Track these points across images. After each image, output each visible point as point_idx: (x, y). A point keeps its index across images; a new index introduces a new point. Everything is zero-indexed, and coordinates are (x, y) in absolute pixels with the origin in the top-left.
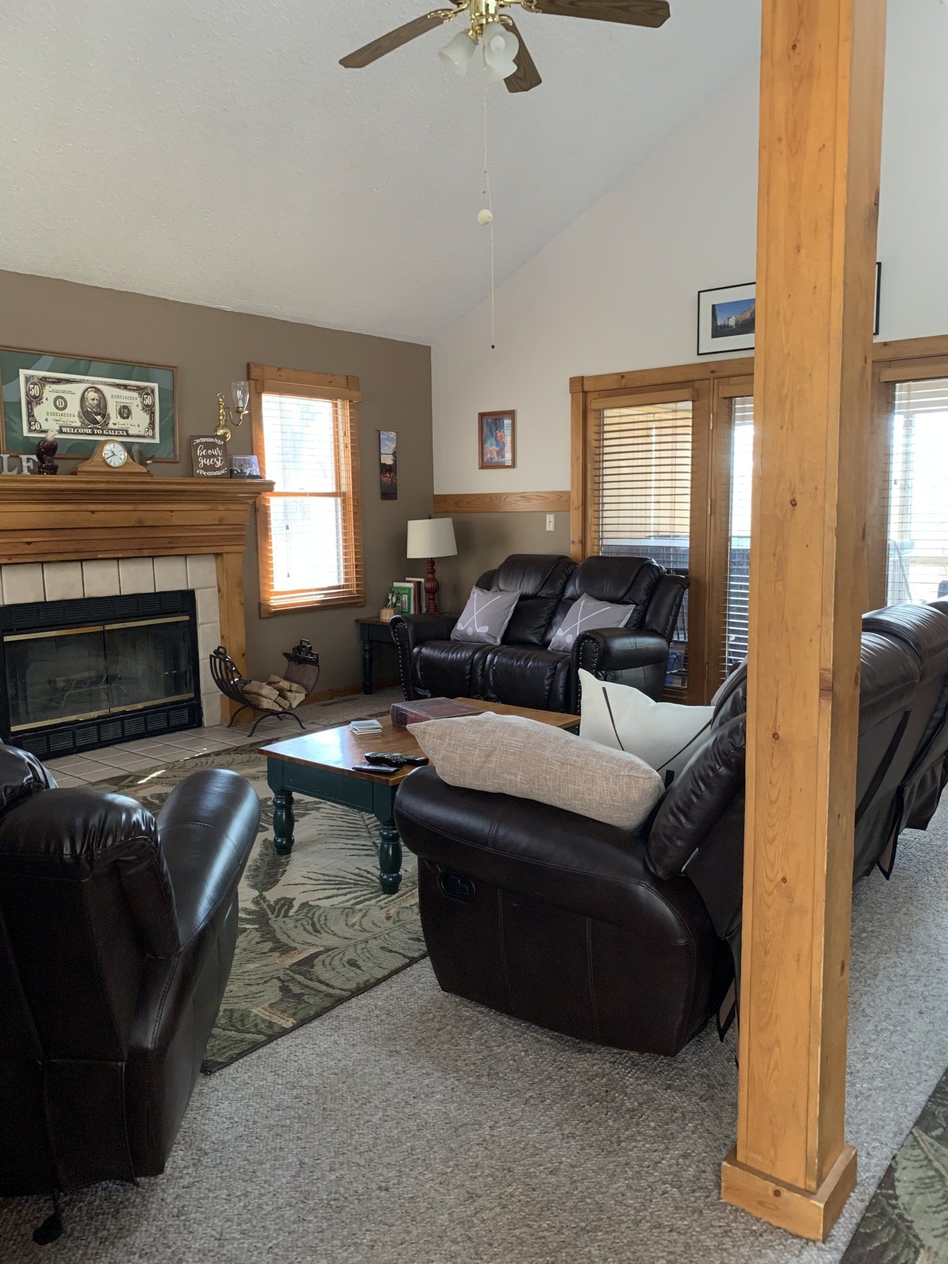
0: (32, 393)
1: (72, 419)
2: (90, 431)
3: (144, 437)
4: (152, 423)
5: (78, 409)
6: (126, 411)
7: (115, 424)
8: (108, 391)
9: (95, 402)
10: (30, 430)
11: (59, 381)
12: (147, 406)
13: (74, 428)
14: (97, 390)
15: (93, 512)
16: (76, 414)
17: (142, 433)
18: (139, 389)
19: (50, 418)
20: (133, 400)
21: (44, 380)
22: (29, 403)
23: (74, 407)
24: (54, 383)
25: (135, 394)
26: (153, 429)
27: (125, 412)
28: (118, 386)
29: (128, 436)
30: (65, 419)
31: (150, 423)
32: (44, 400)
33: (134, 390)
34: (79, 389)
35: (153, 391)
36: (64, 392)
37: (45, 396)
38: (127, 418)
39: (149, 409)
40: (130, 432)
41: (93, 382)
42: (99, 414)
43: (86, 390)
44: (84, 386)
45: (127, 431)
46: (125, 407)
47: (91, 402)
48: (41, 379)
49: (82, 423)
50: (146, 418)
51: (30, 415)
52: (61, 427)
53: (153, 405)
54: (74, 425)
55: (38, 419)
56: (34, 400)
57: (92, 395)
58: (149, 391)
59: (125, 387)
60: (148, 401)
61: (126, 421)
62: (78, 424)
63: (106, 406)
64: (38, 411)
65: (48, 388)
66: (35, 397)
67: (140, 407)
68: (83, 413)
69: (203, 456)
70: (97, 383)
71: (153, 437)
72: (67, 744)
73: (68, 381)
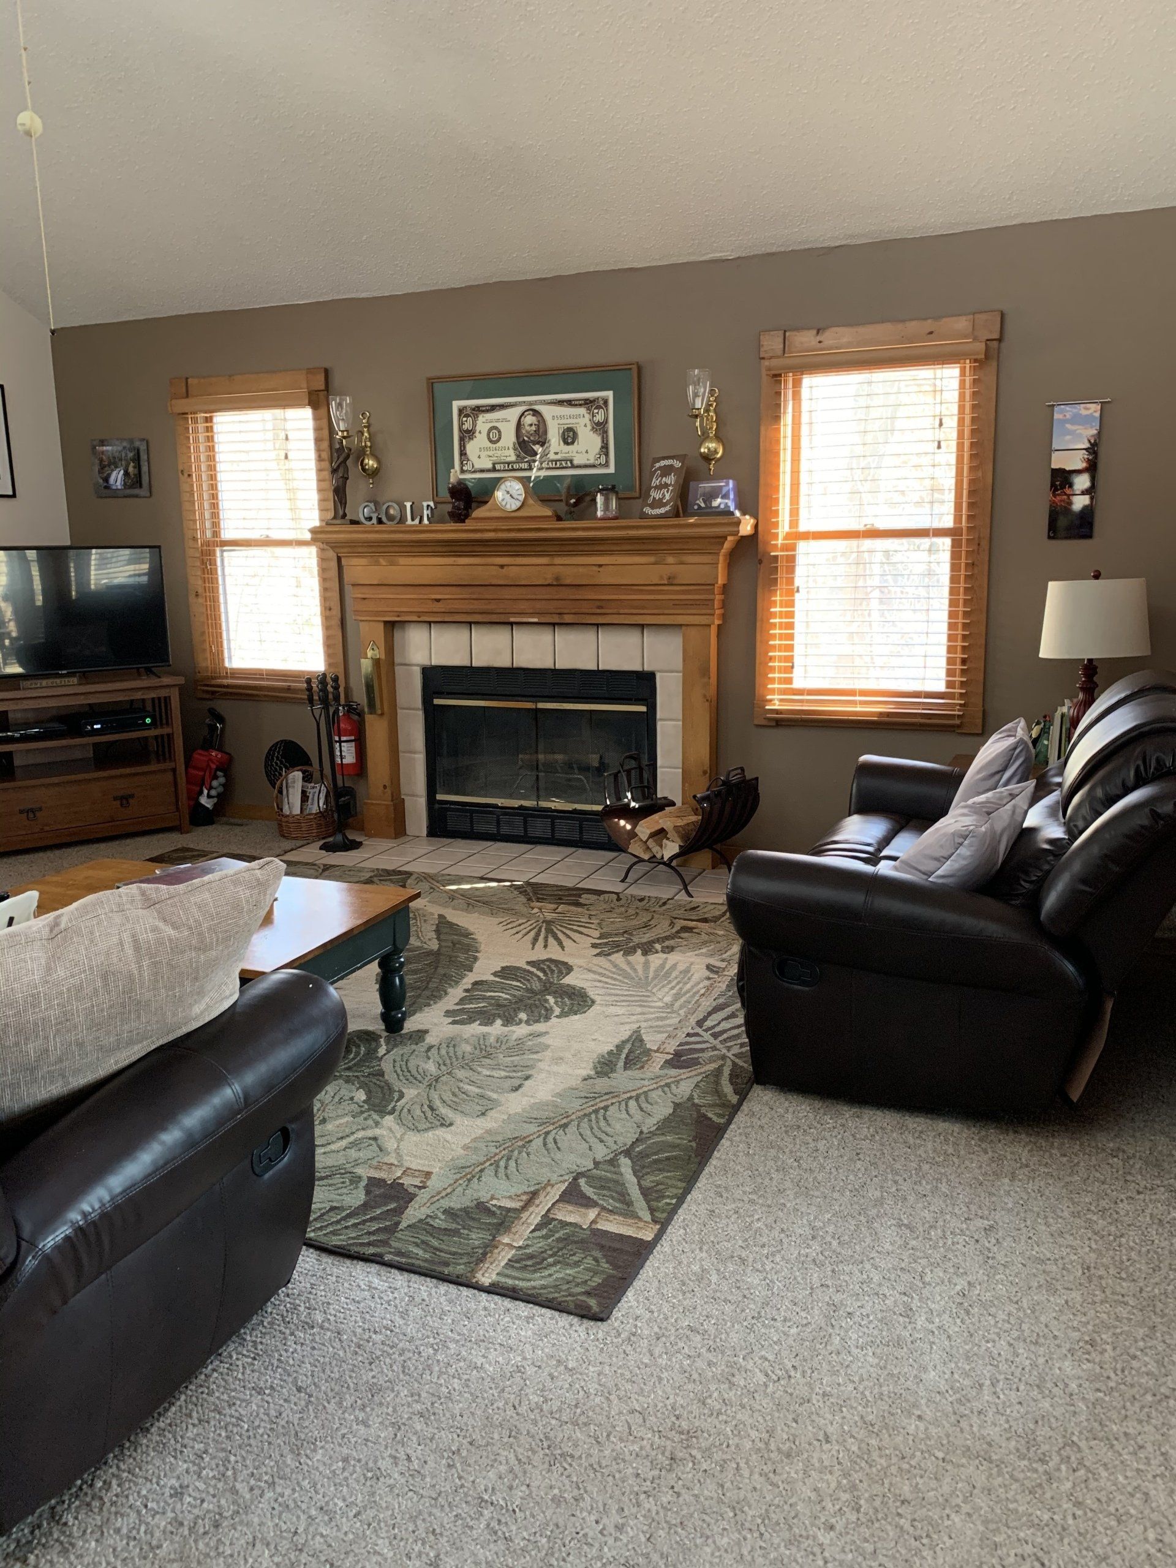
0: (465, 427)
1: (507, 453)
2: (526, 466)
3: (593, 466)
4: (605, 447)
5: (513, 439)
6: (571, 434)
7: (556, 453)
8: (547, 411)
9: (534, 428)
10: (462, 471)
11: (493, 408)
12: (598, 424)
13: (509, 463)
14: (536, 413)
15: (502, 566)
16: (511, 446)
17: (592, 461)
18: (588, 403)
19: (483, 454)
20: (580, 418)
21: (478, 410)
22: (462, 440)
23: (509, 437)
24: (487, 411)
25: (582, 411)
26: (607, 455)
27: (569, 436)
28: (560, 403)
29: (573, 466)
30: (499, 453)
31: (602, 447)
32: (477, 434)
33: (580, 405)
34: (513, 414)
35: (606, 402)
36: (498, 421)
37: (478, 428)
38: (573, 443)
39: (600, 428)
40: (576, 462)
41: (531, 403)
42: (538, 443)
43: (523, 414)
44: (520, 410)
45: (571, 461)
46: (570, 429)
47: (528, 428)
48: (474, 409)
49: (518, 456)
50: (596, 441)
51: (463, 453)
52: (494, 464)
53: (606, 421)
54: (509, 459)
55: (470, 458)
56: (467, 435)
57: (529, 419)
58: (601, 403)
59: (570, 403)
60: (599, 418)
61: (570, 447)
62: (513, 458)
63: (545, 432)
64: (471, 448)
65: (482, 418)
66: (468, 431)
67: (589, 427)
68: (519, 444)
69: (656, 487)
70: (536, 403)
71: (606, 465)
72: (492, 829)
73: (502, 407)
